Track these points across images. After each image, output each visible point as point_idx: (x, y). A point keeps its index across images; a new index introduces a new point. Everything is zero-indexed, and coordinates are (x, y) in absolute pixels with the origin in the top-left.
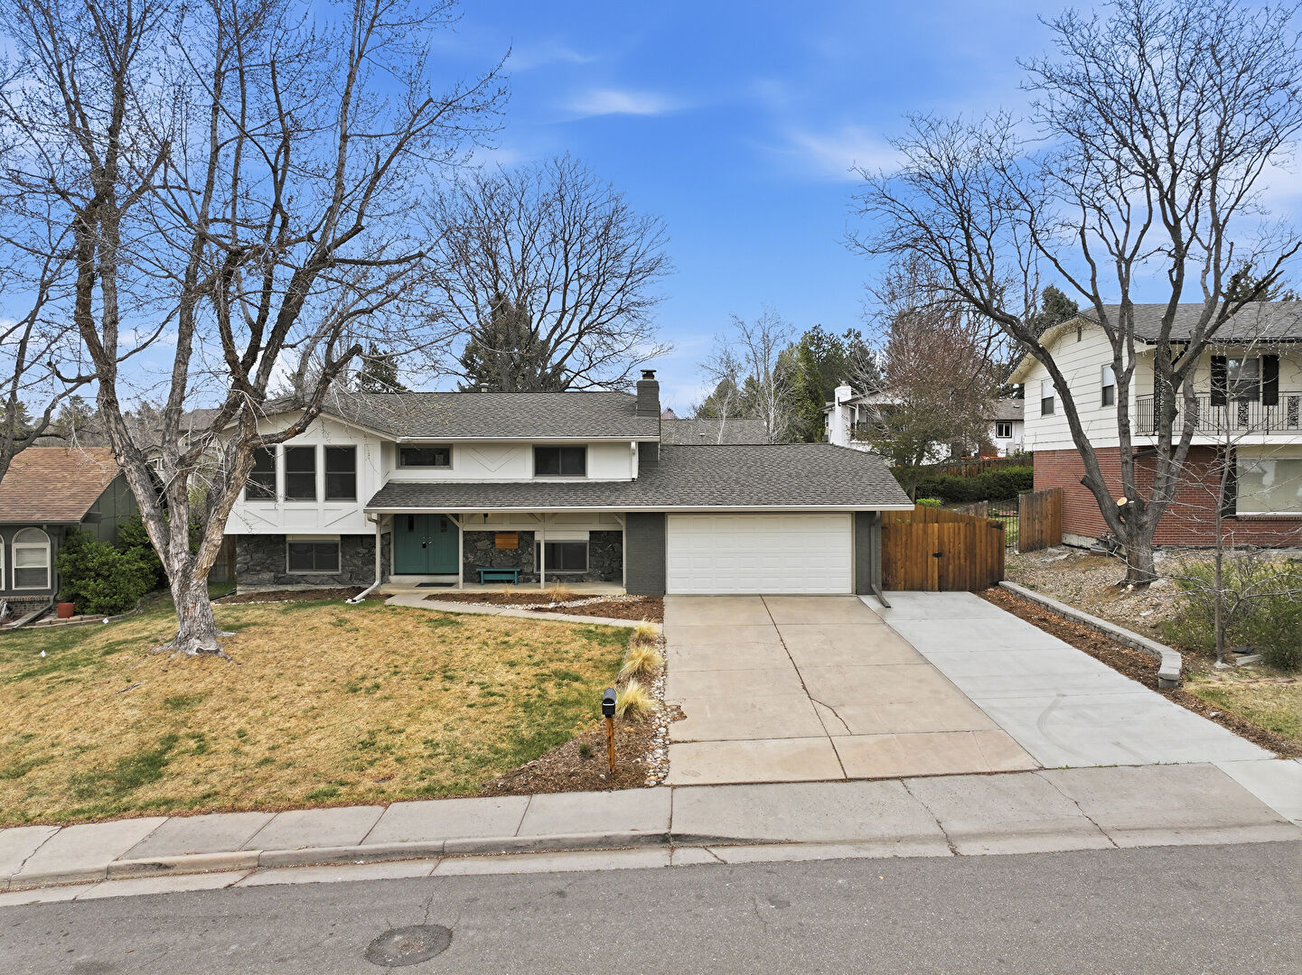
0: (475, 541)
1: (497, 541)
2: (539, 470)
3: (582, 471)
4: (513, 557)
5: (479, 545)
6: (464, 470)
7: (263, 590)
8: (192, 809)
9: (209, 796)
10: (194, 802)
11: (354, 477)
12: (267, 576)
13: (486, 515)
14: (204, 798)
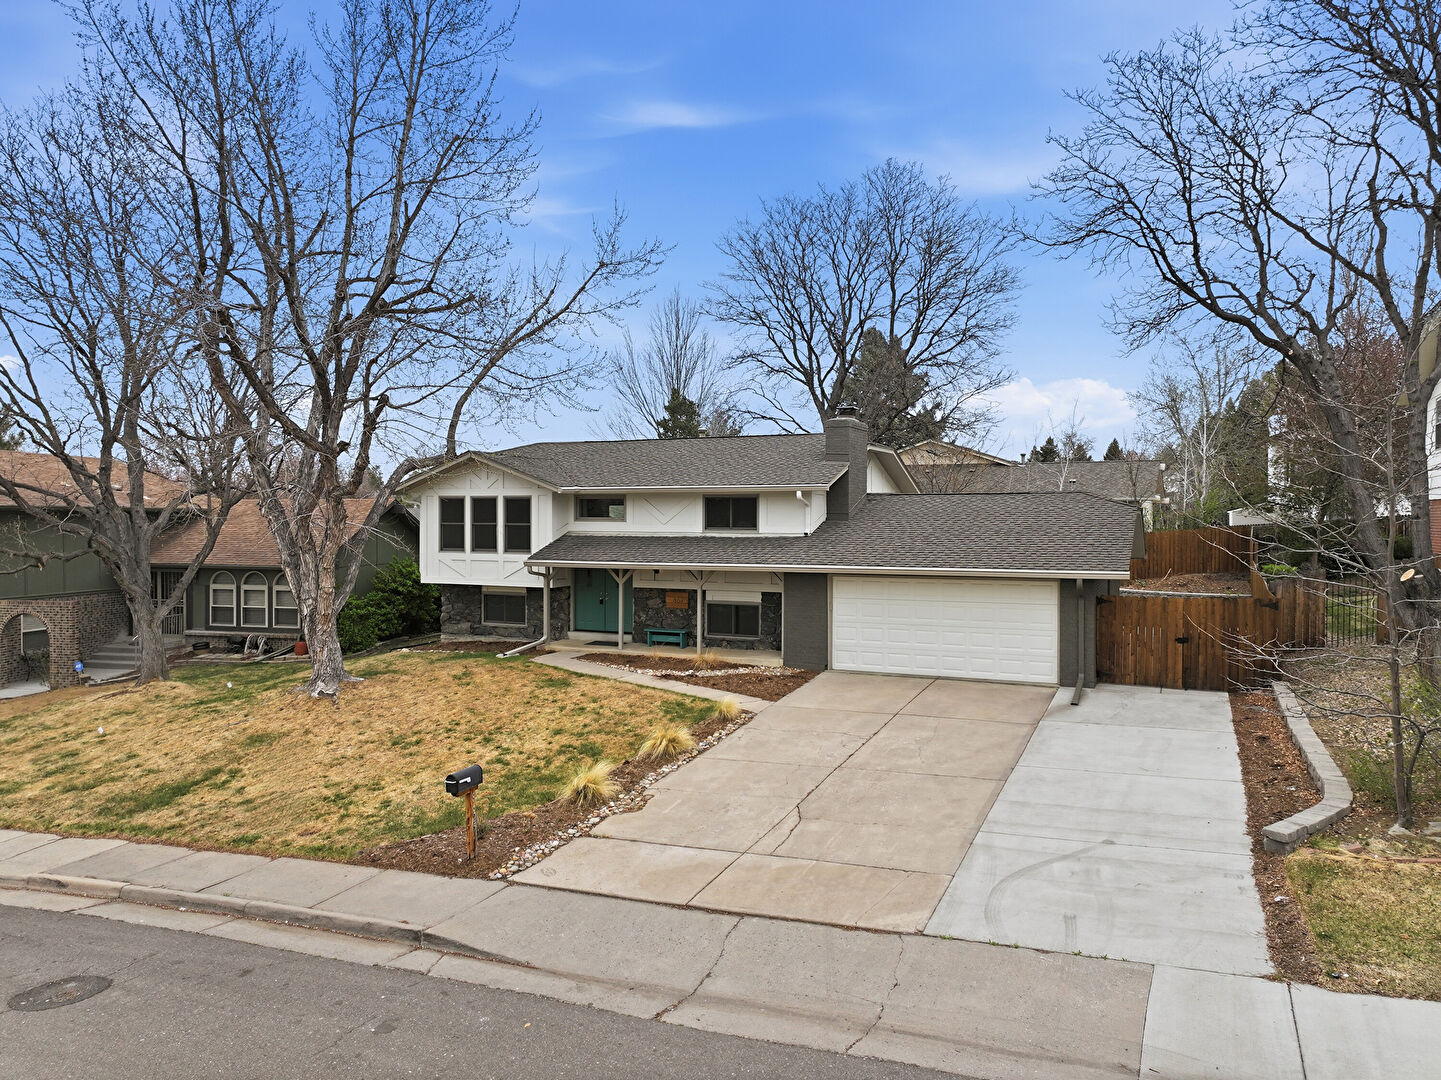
0: (647, 599)
1: (668, 600)
2: (710, 522)
3: (753, 524)
4: (684, 618)
5: (651, 603)
6: (639, 522)
7: (462, 639)
11: (528, 529)
12: (465, 625)
13: (657, 571)
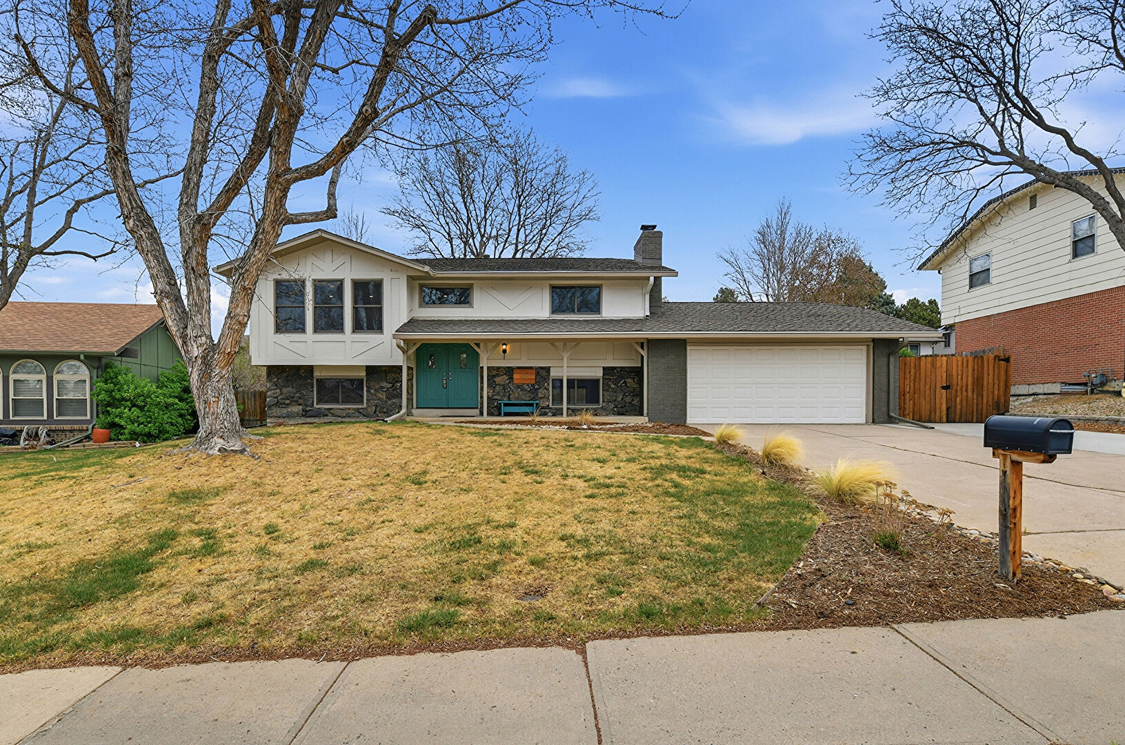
0: (497, 377)
1: (515, 376)
2: (557, 307)
3: (596, 308)
4: (530, 392)
5: (500, 379)
6: (483, 308)
7: (293, 422)
8: (170, 650)
9: (209, 624)
10: (177, 638)
11: (380, 311)
12: (295, 409)
14: (200, 627)
